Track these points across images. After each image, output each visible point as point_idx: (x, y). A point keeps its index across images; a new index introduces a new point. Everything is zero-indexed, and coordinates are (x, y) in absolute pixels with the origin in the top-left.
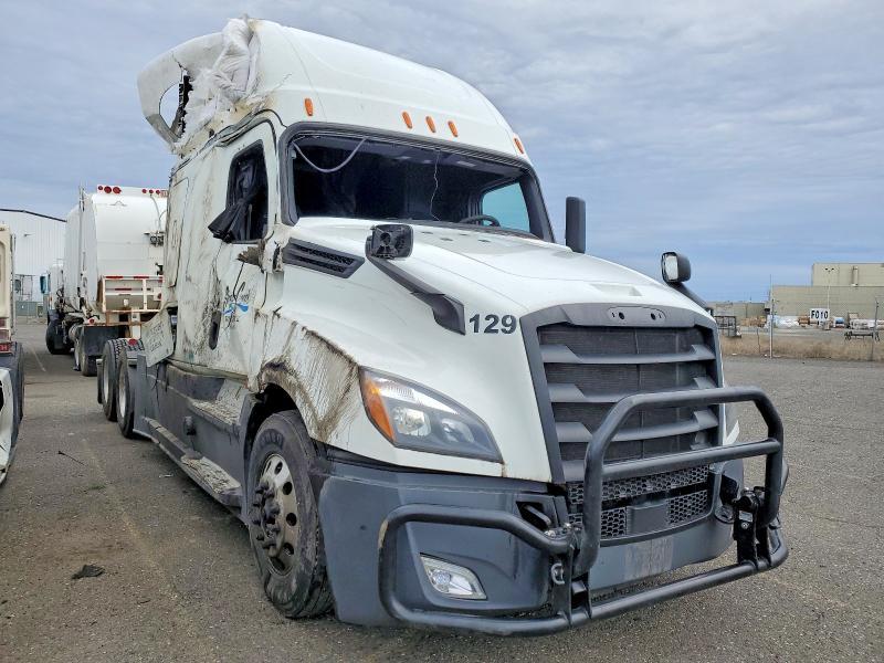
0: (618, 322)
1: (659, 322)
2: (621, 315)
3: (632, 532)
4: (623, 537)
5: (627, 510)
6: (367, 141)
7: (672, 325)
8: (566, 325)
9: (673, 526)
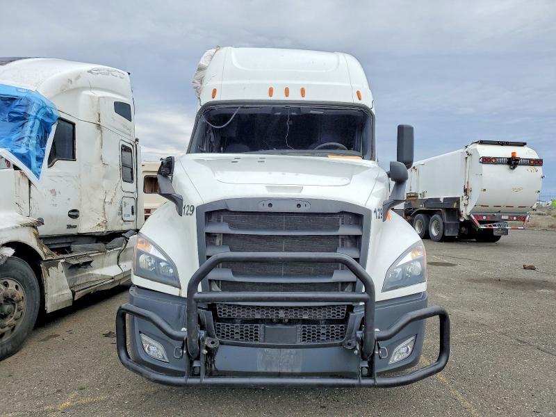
0: (267, 209)
1: (303, 209)
2: (270, 205)
3: (264, 341)
4: (258, 343)
5: (261, 327)
6: (242, 108)
7: (316, 212)
8: (226, 211)
9: (303, 343)
